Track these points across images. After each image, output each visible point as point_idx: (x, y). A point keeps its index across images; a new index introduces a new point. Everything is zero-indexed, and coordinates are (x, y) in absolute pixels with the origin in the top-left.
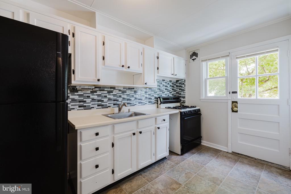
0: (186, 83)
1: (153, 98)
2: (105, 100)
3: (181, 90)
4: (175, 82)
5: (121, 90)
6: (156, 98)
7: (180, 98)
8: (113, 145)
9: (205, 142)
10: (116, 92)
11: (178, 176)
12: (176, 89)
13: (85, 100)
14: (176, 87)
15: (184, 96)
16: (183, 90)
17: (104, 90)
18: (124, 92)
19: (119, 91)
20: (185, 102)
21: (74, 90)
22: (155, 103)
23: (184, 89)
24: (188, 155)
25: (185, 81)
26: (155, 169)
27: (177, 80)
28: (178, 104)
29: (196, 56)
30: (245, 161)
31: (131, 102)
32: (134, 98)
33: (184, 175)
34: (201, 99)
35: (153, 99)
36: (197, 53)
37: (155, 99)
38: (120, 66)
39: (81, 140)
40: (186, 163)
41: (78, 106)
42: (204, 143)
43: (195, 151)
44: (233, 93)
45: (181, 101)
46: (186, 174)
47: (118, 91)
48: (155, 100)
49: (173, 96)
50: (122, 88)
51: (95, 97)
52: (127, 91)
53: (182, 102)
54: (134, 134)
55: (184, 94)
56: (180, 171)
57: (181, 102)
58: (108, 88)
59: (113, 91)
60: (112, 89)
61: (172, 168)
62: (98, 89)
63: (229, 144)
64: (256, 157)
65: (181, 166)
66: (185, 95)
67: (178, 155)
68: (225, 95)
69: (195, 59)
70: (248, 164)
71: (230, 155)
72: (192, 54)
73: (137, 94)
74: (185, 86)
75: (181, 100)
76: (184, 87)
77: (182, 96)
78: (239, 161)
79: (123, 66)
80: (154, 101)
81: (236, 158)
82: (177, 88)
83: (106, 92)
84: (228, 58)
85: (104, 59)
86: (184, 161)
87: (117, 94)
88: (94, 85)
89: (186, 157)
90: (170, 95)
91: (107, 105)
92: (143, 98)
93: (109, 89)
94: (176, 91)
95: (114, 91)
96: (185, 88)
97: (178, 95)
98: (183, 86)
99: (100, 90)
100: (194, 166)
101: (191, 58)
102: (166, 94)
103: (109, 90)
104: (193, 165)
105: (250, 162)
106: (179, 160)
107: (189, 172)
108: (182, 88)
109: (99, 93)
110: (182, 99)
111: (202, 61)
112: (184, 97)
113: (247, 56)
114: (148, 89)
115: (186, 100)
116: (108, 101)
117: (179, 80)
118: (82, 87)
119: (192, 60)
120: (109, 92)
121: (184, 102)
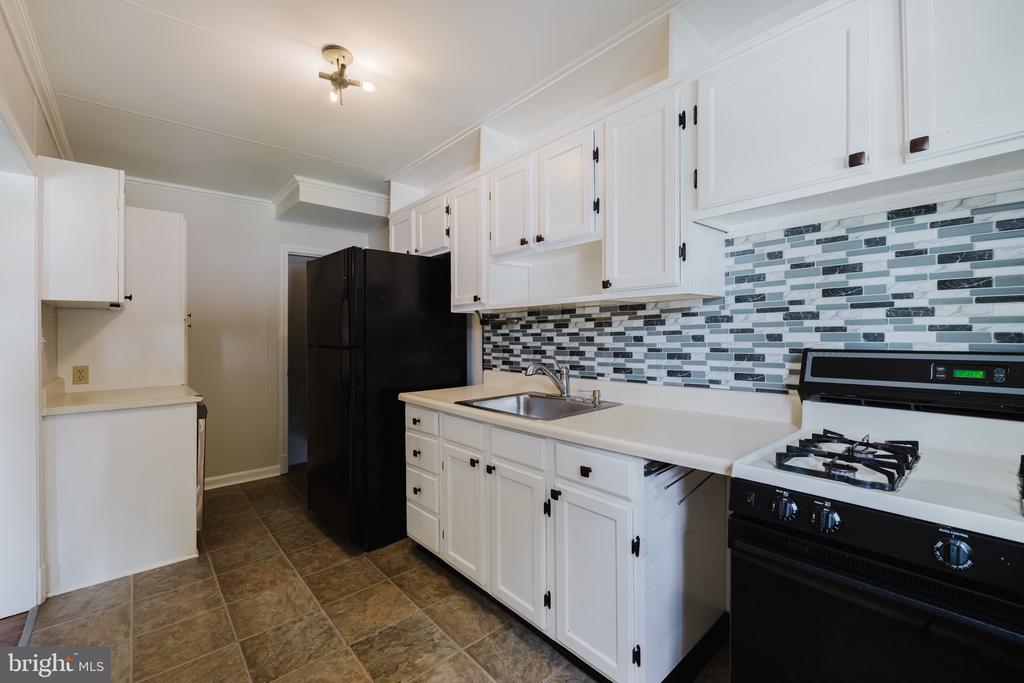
5: (594, 316)
8: (443, 466)
10: (576, 324)
17: (547, 321)
18: (601, 324)
19: (586, 320)
31: (629, 365)
47: (583, 319)
50: (597, 310)
52: (614, 318)
54: (473, 463)
58: (557, 312)
59: (569, 320)
60: (567, 316)
80: (784, 372)
83: (551, 326)
85: (491, 238)
87: (580, 330)
93: (559, 317)
95: (573, 320)
99: (538, 322)
103: (560, 320)
109: (535, 329)
116: (556, 353)
120: (559, 326)
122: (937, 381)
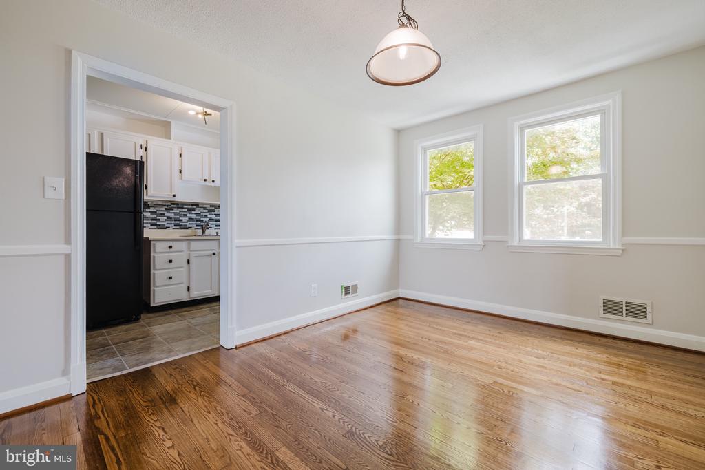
2: (185, 219)
5: (207, 208)
8: (188, 262)
10: (199, 210)
13: (158, 218)
17: (183, 208)
18: (211, 211)
21: (147, 206)
38: (201, 180)
39: (154, 269)
41: (149, 225)
47: (203, 209)
50: (209, 206)
51: (172, 215)
52: (215, 209)
54: (214, 254)
58: (189, 205)
60: (194, 207)
62: (175, 206)
79: (205, 180)
83: (186, 210)
85: (180, 172)
87: (201, 212)
88: (170, 201)
91: (186, 225)
93: (190, 207)
99: (177, 208)
109: (176, 210)
116: (188, 221)
118: (154, 203)
120: (190, 210)
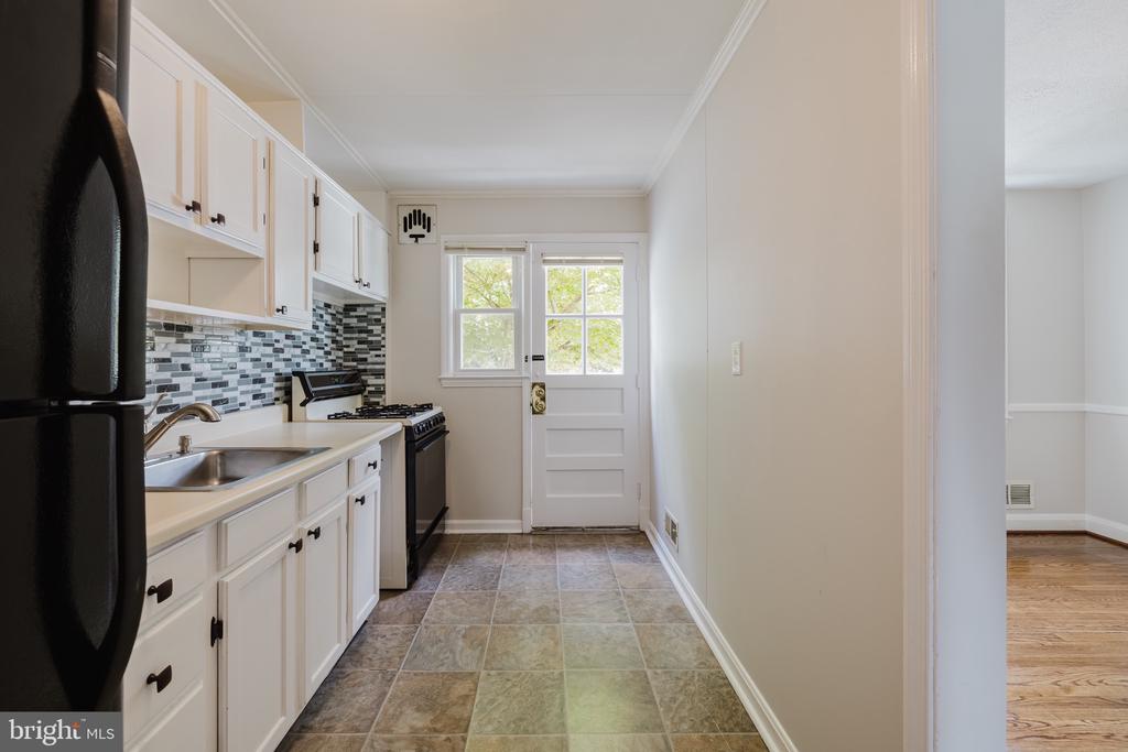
0: (387, 320)
1: (269, 376)
3: (365, 346)
4: (341, 310)
6: (279, 377)
7: (363, 377)
8: (214, 632)
9: (455, 522)
11: (447, 655)
12: (345, 339)
14: (345, 333)
15: (379, 370)
16: (378, 346)
20: (384, 392)
22: (277, 399)
23: (380, 342)
24: (430, 580)
25: (384, 309)
26: (352, 676)
27: (346, 305)
28: (356, 402)
29: (424, 227)
30: (569, 542)
31: (175, 401)
32: (193, 379)
33: (461, 643)
34: (444, 379)
35: (268, 382)
36: (429, 219)
37: (277, 381)
40: (443, 606)
42: (453, 526)
43: (442, 561)
44: (535, 358)
45: (369, 389)
46: (464, 637)
48: (278, 385)
49: (334, 369)
52: (157, 340)
53: (370, 392)
54: (298, 546)
55: (378, 359)
56: (442, 638)
57: (366, 393)
61: (411, 640)
63: (528, 510)
64: (584, 525)
65: (434, 623)
66: (384, 363)
67: (400, 591)
68: (511, 366)
69: (423, 236)
70: (577, 547)
71: (531, 540)
72: (410, 215)
73: (205, 355)
74: (384, 332)
75: (365, 385)
76: (379, 335)
77: (369, 367)
78: (559, 546)
79: (195, 207)
80: (272, 390)
81: (545, 540)
82: (348, 335)
84: (523, 257)
86: (429, 603)
89: (426, 588)
90: (327, 365)
92: (233, 379)
94: (345, 349)
96: (384, 338)
97: (355, 364)
98: (377, 329)
100: (472, 604)
101: (406, 231)
102: (314, 361)
104: (463, 603)
105: (576, 540)
106: (410, 607)
107: (471, 628)
108: (370, 339)
110: (372, 380)
111: (447, 249)
112: (380, 374)
113: (568, 262)
114: (250, 333)
115: (389, 382)
117: (359, 305)
119: (411, 236)
121: (380, 392)
122: (336, 384)
